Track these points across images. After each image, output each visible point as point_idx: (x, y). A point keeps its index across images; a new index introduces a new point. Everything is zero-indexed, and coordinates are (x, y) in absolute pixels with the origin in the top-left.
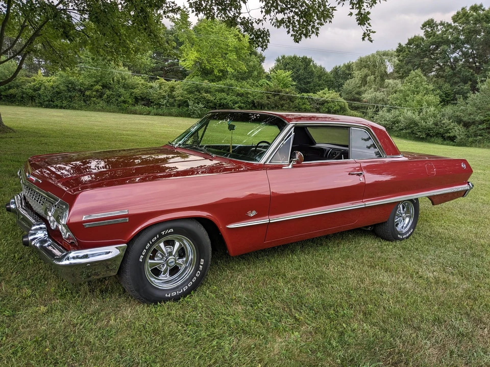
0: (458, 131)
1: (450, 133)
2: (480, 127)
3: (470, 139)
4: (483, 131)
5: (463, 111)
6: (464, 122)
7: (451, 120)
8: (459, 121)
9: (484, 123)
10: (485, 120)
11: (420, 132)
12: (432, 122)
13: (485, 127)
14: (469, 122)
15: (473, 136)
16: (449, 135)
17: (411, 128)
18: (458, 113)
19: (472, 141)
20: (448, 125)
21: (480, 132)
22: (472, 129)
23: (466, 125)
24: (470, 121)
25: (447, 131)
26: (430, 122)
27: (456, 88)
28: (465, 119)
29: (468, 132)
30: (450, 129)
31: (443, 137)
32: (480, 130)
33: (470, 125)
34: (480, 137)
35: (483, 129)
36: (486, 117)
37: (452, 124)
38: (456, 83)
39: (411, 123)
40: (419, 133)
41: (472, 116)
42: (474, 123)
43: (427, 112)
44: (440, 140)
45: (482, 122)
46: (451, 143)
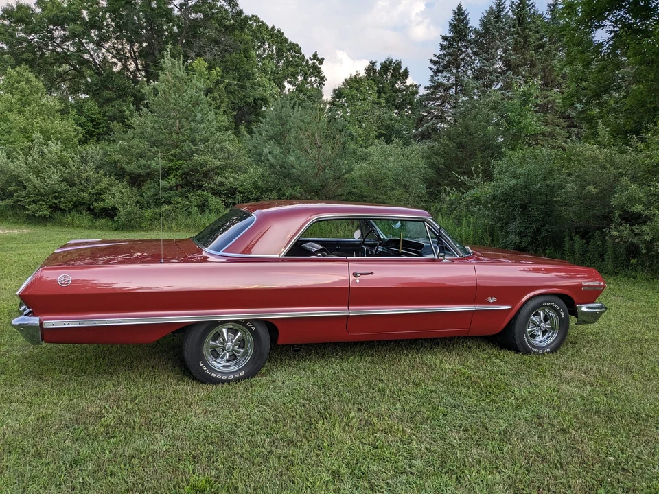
0: (119, 194)
1: (104, 201)
2: (163, 183)
3: (148, 213)
4: (172, 193)
5: (125, 151)
6: (129, 174)
7: (102, 172)
8: (120, 174)
9: (169, 175)
10: (171, 168)
11: (34, 202)
12: (56, 177)
13: (173, 183)
14: (140, 175)
15: (153, 205)
16: (101, 204)
17: (11, 195)
18: (116, 157)
19: (152, 217)
20: (97, 183)
21: (166, 195)
22: (148, 188)
23: (136, 181)
24: (143, 172)
25: (98, 196)
26: (54, 178)
27: (110, 110)
28: (131, 168)
29: (142, 196)
30: (102, 191)
31: (91, 210)
32: (164, 190)
33: (144, 181)
34: (167, 207)
35: (171, 188)
36: (172, 161)
37: (106, 180)
38: (109, 100)
39: (9, 183)
40: (32, 207)
41: (143, 161)
42: (150, 175)
43: (42, 154)
44: (85, 218)
45: (166, 173)
46: (110, 223)
